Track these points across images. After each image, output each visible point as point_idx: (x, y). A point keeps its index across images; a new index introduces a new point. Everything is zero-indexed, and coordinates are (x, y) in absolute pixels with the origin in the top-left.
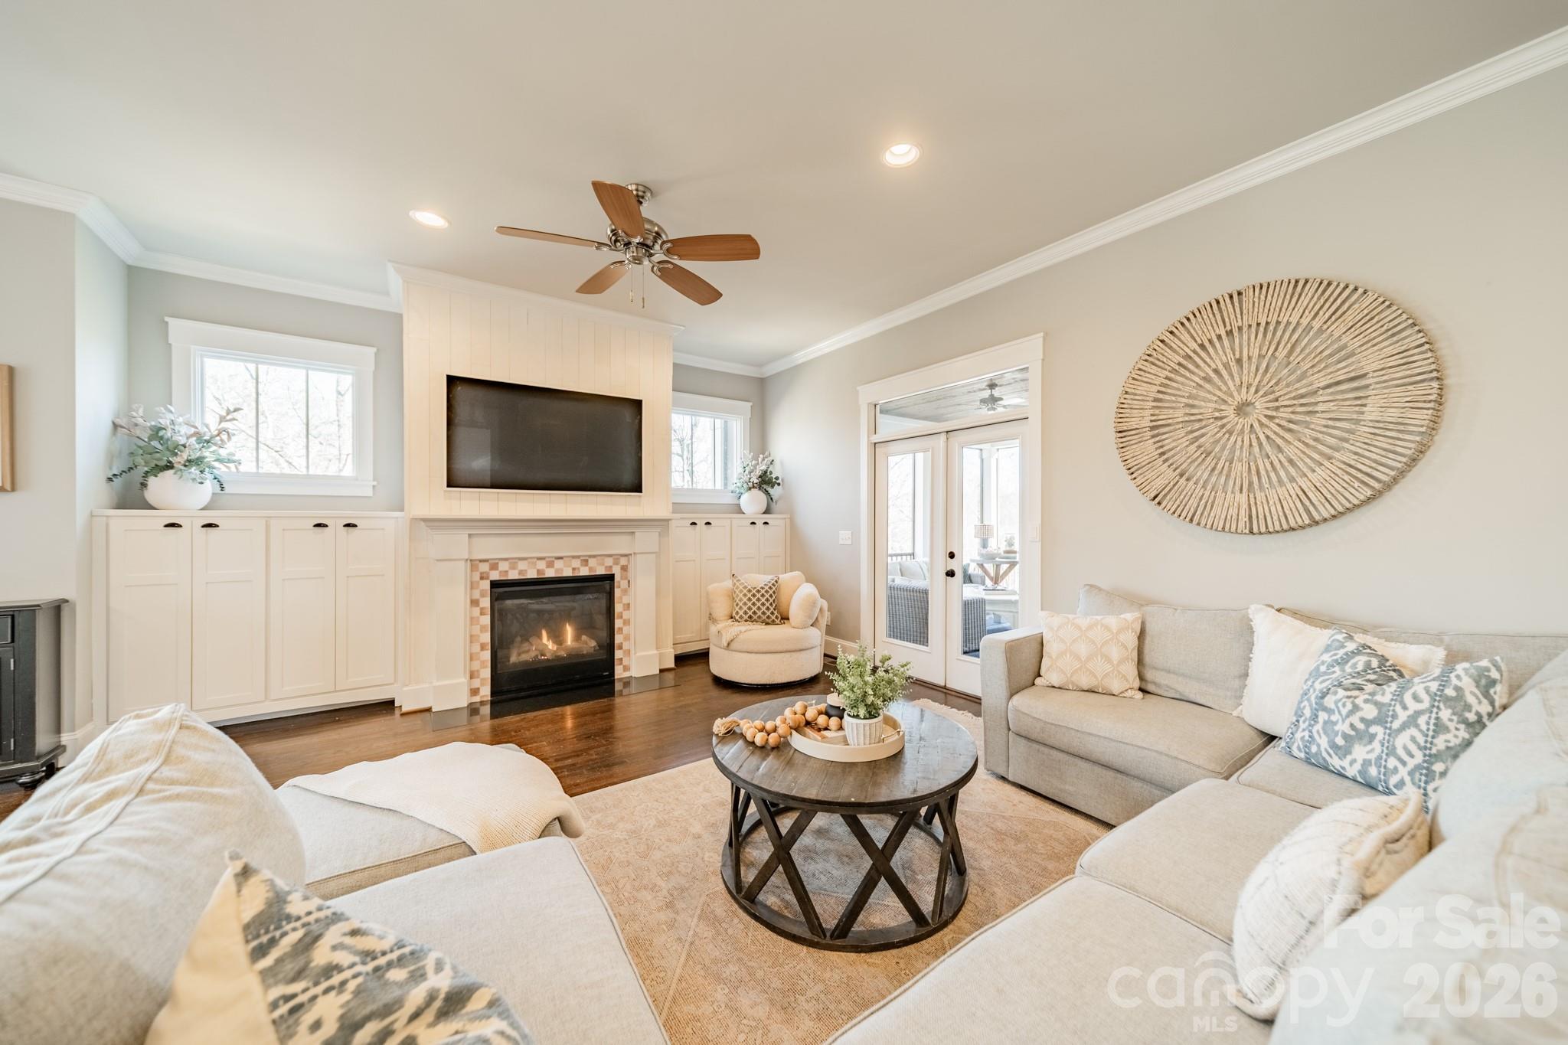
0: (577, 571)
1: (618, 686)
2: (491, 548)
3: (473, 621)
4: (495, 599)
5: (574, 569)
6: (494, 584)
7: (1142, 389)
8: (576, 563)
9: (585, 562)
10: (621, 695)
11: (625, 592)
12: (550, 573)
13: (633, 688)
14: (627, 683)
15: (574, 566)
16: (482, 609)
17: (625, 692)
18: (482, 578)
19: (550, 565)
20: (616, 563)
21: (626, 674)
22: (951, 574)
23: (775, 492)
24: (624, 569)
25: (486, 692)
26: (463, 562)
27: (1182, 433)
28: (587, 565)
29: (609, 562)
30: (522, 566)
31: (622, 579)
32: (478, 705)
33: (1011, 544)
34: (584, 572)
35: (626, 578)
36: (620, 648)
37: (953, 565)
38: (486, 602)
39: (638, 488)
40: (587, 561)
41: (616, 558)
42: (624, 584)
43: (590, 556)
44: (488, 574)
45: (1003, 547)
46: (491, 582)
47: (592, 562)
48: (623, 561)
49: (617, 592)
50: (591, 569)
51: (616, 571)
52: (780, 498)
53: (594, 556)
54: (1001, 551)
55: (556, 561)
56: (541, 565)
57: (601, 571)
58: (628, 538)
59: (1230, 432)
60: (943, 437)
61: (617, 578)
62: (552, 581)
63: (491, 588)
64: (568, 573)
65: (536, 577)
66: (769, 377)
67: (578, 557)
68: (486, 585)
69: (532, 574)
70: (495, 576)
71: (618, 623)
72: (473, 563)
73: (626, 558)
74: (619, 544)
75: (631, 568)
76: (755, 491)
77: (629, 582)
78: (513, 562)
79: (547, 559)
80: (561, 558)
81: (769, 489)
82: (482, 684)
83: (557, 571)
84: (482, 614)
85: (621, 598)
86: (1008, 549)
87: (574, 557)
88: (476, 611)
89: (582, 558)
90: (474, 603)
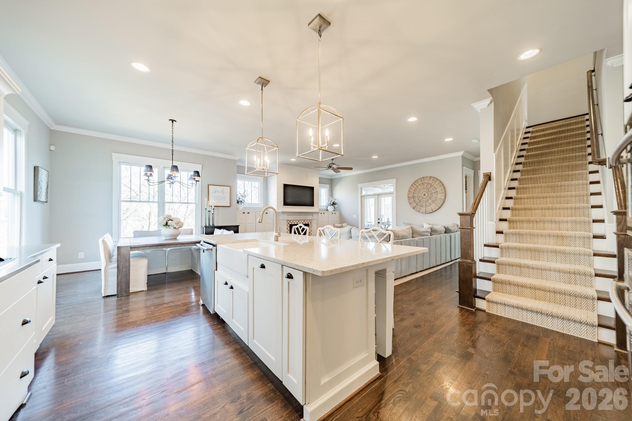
2: (290, 218)
7: (411, 190)
9: (304, 221)
11: (311, 228)
15: (302, 222)
22: (379, 223)
23: (336, 206)
24: (311, 223)
26: (286, 221)
27: (417, 198)
29: (308, 221)
30: (294, 221)
31: (310, 225)
33: (388, 220)
34: (304, 223)
37: (379, 221)
39: (313, 205)
41: (309, 220)
45: (386, 221)
48: (311, 221)
51: (309, 223)
52: (337, 207)
53: (306, 220)
54: (386, 222)
56: (298, 221)
57: (307, 223)
58: (311, 216)
59: (423, 198)
60: (377, 196)
66: (334, 179)
68: (289, 225)
69: (296, 223)
70: (290, 223)
72: (288, 221)
73: (312, 219)
74: (310, 217)
75: (312, 223)
76: (331, 206)
77: (312, 225)
80: (301, 220)
81: (334, 205)
83: (300, 223)
84: (288, 231)
86: (388, 221)
90: (287, 229)
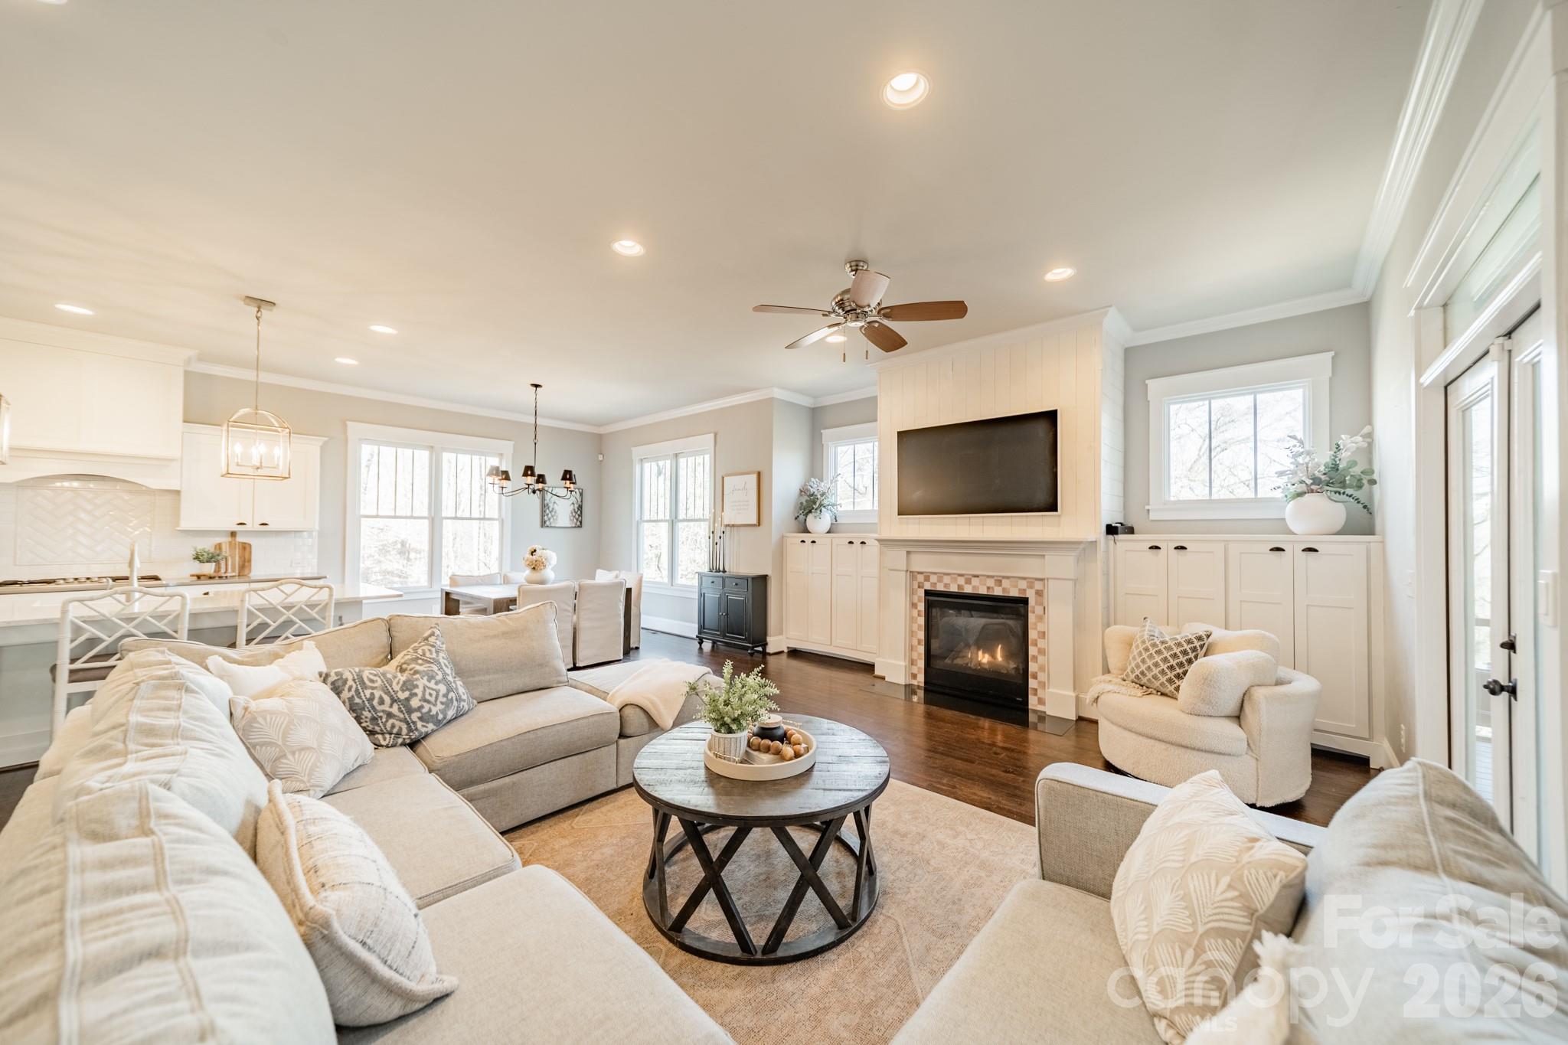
0: (991, 590)
1: (1032, 718)
2: (923, 563)
3: (912, 620)
4: (929, 606)
5: (988, 588)
6: (927, 593)
8: (991, 583)
9: (999, 582)
10: (1036, 728)
11: (1040, 618)
12: (968, 589)
13: (1047, 726)
14: (1042, 717)
15: (989, 585)
16: (919, 611)
17: (1040, 726)
18: (919, 587)
19: (968, 582)
20: (1031, 587)
21: (1040, 708)
24: (1039, 593)
25: (921, 679)
26: (904, 573)
28: (1000, 585)
29: (1023, 584)
30: (947, 580)
31: (1036, 603)
32: (916, 687)
34: (998, 592)
35: (1041, 604)
36: (1035, 677)
38: (921, 606)
39: (1052, 507)
40: (1001, 581)
41: (1031, 580)
42: (1039, 610)
43: (1004, 577)
44: (923, 583)
46: (925, 590)
47: (1006, 583)
48: (1038, 586)
49: (1032, 618)
50: (1004, 590)
51: (1030, 595)
53: (1008, 578)
55: (973, 579)
56: (961, 581)
57: (1014, 593)
58: (1037, 560)
61: (1032, 602)
62: (973, 597)
63: (925, 595)
64: (983, 591)
65: (956, 591)
67: (992, 577)
68: (921, 593)
69: (954, 589)
70: (928, 586)
71: (1032, 651)
72: (913, 575)
73: (1041, 582)
74: (1031, 567)
75: (1046, 594)
77: (1044, 608)
78: (941, 576)
79: (966, 576)
80: (978, 576)
82: (919, 672)
83: (974, 587)
84: (919, 615)
85: (1035, 624)
87: (988, 577)
88: (915, 613)
89: (996, 578)
90: (914, 605)
